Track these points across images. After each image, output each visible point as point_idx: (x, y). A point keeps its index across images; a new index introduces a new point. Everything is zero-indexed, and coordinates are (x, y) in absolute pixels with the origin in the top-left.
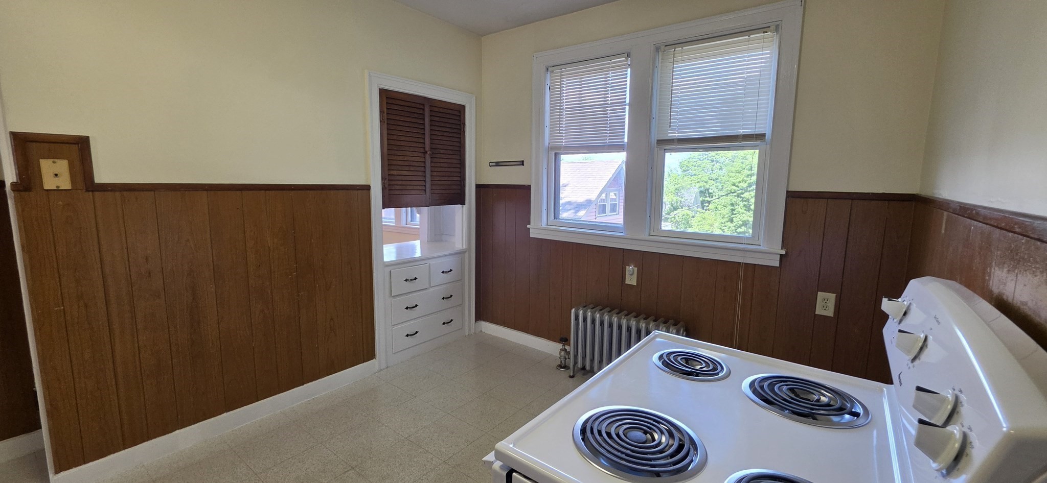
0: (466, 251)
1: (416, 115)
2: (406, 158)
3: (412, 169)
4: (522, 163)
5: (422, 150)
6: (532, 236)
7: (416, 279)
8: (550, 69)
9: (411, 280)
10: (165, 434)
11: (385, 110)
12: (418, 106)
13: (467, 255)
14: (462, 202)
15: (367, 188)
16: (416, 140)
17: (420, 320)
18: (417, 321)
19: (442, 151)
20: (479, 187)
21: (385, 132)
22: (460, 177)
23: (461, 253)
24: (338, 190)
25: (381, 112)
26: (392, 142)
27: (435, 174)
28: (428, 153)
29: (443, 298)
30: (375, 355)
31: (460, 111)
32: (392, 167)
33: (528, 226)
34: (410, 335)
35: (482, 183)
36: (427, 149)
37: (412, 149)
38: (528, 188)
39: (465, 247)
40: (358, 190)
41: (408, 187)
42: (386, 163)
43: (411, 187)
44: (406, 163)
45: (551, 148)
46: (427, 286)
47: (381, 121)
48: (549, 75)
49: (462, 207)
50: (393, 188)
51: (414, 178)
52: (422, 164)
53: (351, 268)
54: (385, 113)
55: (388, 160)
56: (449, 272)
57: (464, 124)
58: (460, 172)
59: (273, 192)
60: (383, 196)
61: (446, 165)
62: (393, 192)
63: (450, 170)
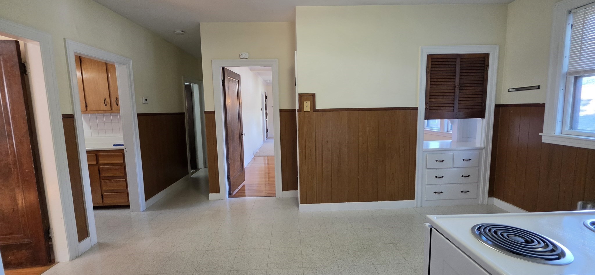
0: (484, 149)
1: (450, 66)
2: (441, 91)
3: (445, 97)
4: (539, 87)
5: (453, 85)
6: (543, 141)
7: (443, 161)
8: (573, 11)
9: (440, 161)
10: (327, 203)
11: (430, 66)
12: (452, 60)
13: (484, 151)
14: (482, 116)
15: (416, 109)
16: (450, 80)
17: (444, 185)
18: (442, 185)
19: (468, 85)
20: (497, 107)
21: (429, 78)
22: (482, 100)
23: (480, 149)
24: (400, 110)
25: (427, 67)
26: (432, 83)
27: (461, 99)
28: (457, 87)
29: (463, 176)
30: (414, 198)
31: (484, 58)
32: (432, 97)
33: (540, 134)
34: (437, 193)
35: (501, 104)
36: (456, 85)
37: (446, 86)
38: (543, 105)
39: (482, 146)
40: (411, 109)
41: (442, 108)
42: (429, 95)
43: (444, 108)
44: (441, 94)
45: (569, 74)
46: (451, 167)
47: (427, 72)
48: (571, 16)
49: (482, 120)
50: (432, 109)
51: (446, 102)
52: (453, 94)
53: (405, 150)
54: (430, 67)
55: (430, 93)
56: (468, 160)
57: (488, 66)
58: (482, 97)
59: (371, 111)
60: (426, 113)
61: (471, 93)
62: (431, 111)
63: (473, 96)
